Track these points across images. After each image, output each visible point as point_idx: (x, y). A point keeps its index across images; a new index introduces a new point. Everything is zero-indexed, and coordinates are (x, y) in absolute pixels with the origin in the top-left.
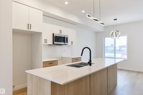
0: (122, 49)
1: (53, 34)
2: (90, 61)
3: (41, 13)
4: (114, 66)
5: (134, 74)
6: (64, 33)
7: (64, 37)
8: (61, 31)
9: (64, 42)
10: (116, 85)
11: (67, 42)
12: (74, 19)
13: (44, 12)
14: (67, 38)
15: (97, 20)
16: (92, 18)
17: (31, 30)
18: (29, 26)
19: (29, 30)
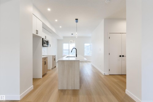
9: (48, 45)
18: (37, 31)
19: (37, 34)
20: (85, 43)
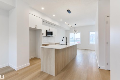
0: (77, 40)
1: (46, 31)
2: (67, 43)
3: (42, 20)
4: (76, 46)
5: (84, 51)
6: (51, 30)
7: (51, 33)
8: (50, 29)
9: (52, 35)
10: (76, 55)
11: (53, 35)
12: (56, 23)
13: (43, 19)
14: (53, 33)
15: (69, 25)
16: (67, 24)
17: (37, 28)
18: (36, 26)
19: (36, 28)
20: (90, 32)
